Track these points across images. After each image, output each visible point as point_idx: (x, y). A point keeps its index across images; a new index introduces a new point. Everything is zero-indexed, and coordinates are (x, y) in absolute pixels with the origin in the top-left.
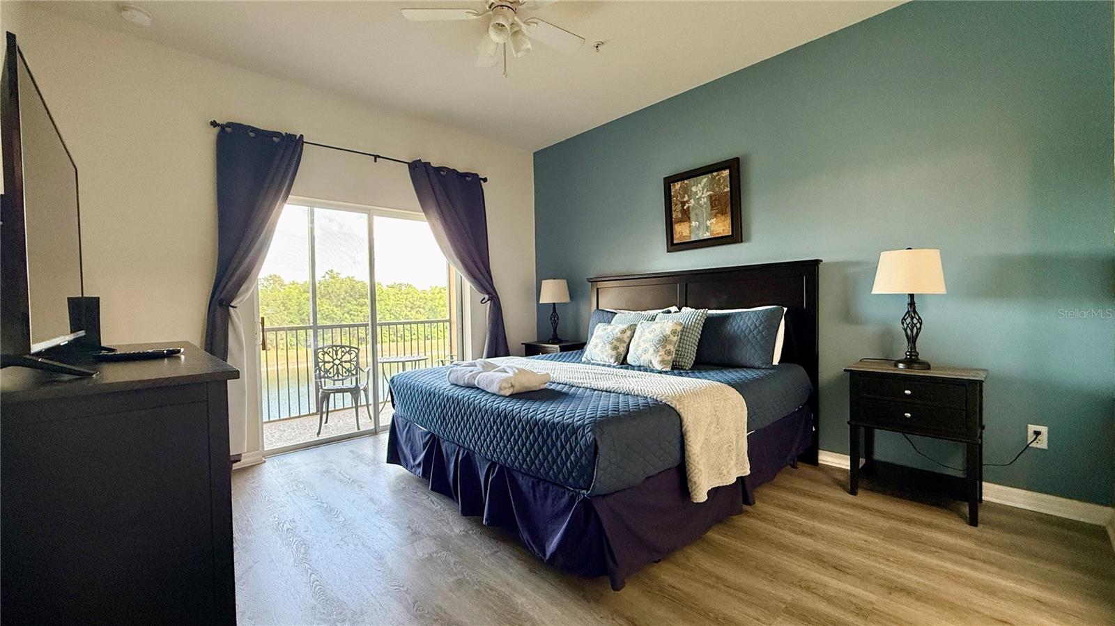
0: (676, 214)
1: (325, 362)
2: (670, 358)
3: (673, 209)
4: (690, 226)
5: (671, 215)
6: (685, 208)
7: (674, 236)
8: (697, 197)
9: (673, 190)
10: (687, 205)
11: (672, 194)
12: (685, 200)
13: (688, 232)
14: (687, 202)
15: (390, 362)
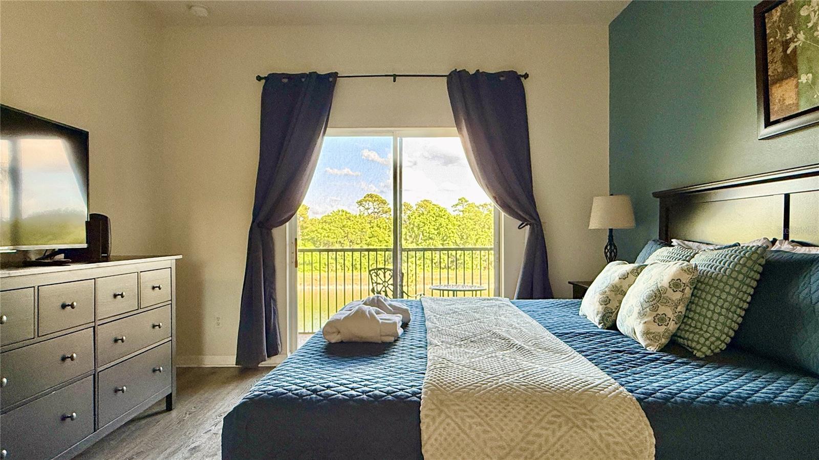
0: (775, 68)
1: (377, 284)
2: (662, 329)
3: (769, 59)
4: (797, 86)
5: (766, 70)
6: (789, 52)
7: (771, 107)
8: (810, 25)
9: (768, 25)
10: (792, 46)
11: (768, 31)
12: (789, 36)
13: (794, 96)
14: (792, 40)
15: (464, 291)
